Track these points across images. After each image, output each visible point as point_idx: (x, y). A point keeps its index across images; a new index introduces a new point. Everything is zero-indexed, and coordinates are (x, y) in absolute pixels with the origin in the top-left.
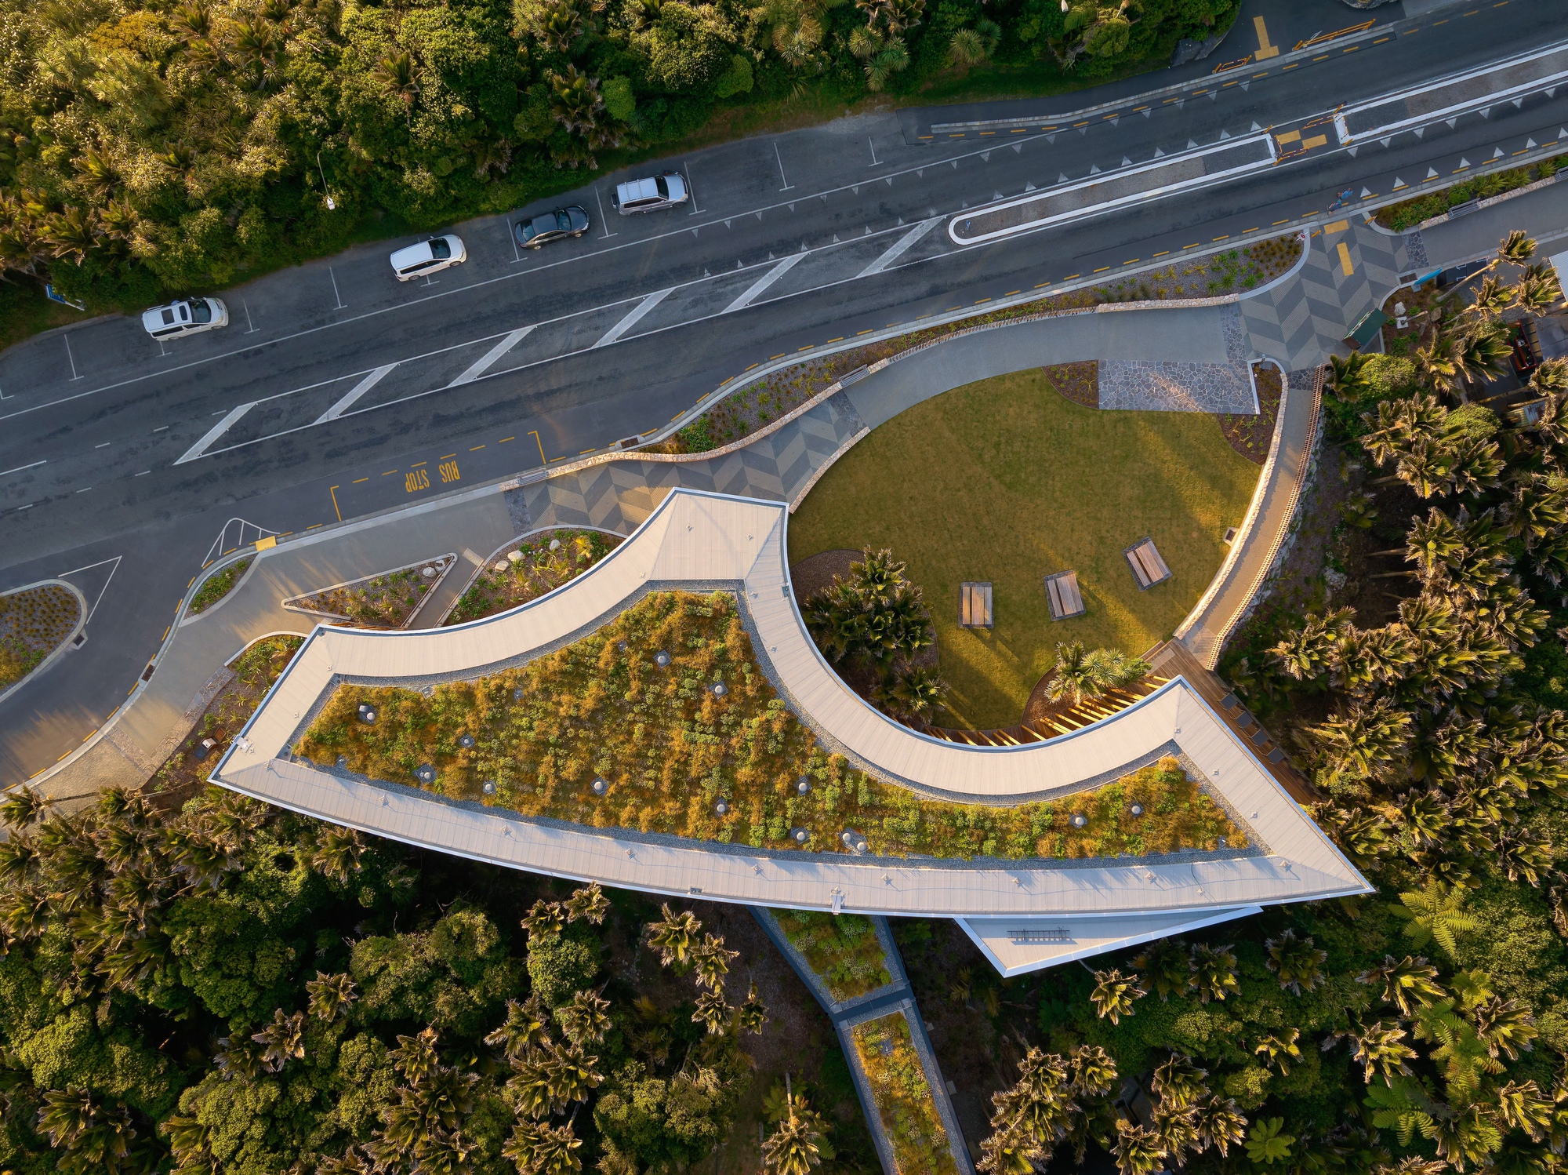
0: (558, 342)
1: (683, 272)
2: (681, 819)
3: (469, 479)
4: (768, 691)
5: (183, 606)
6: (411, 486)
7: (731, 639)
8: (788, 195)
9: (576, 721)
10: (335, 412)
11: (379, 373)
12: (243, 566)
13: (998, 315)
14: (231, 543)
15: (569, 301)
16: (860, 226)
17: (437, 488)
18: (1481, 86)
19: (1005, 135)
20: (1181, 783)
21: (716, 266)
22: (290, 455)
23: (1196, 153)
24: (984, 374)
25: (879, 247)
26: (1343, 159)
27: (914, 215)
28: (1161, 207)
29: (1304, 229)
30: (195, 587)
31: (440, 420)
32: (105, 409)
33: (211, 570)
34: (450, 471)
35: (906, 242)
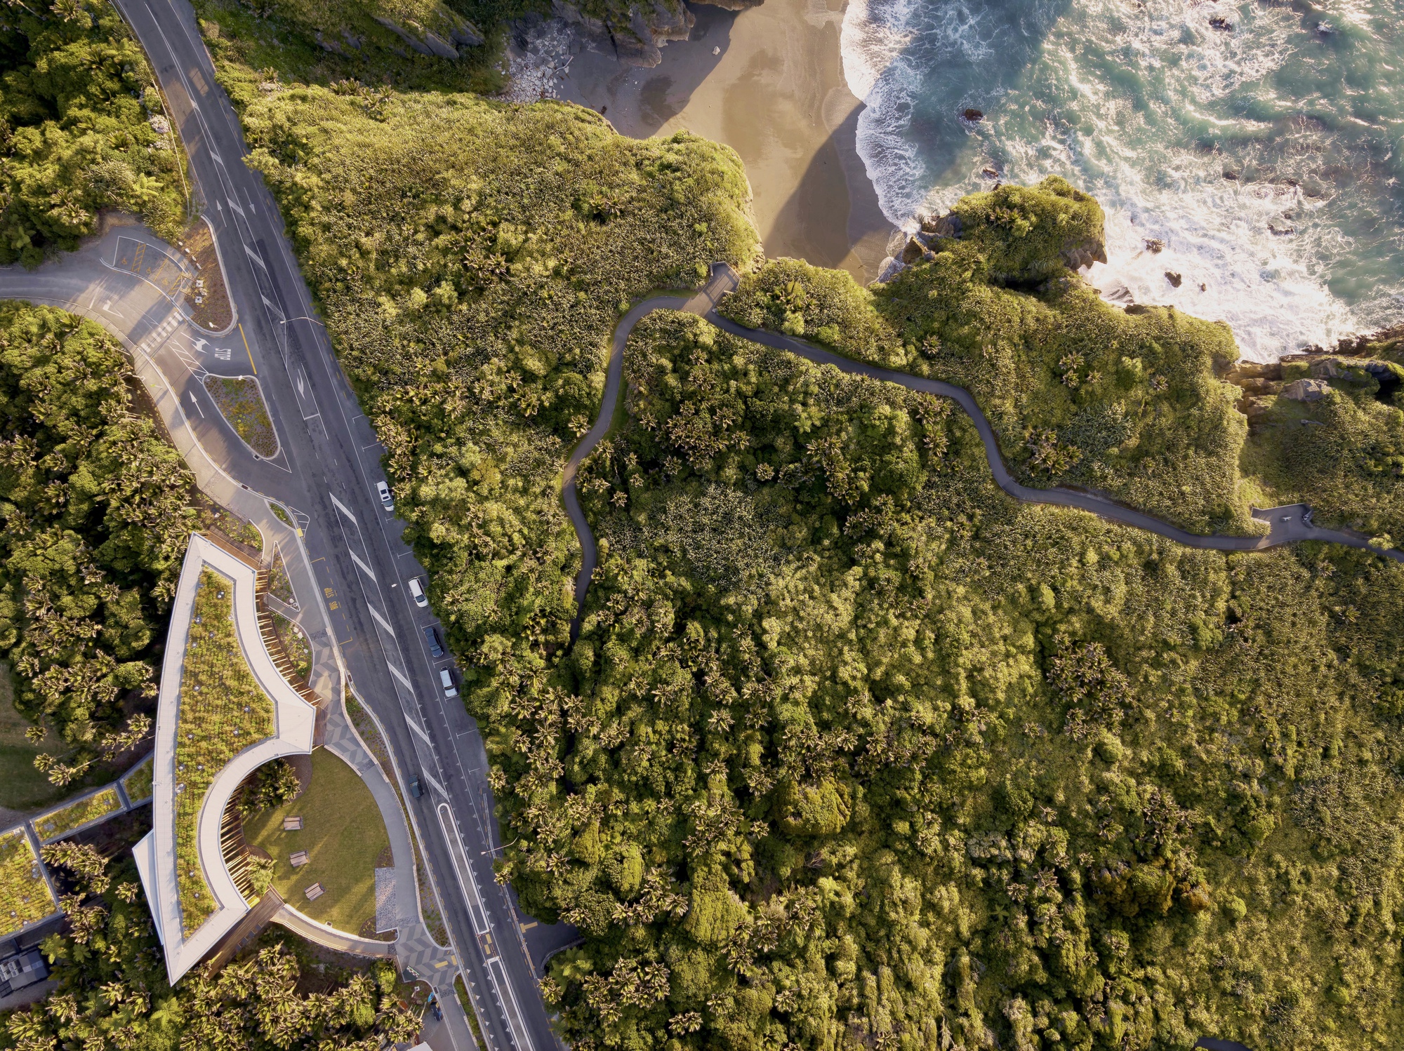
0: (389, 647)
1: (420, 696)
2: (185, 721)
3: (332, 614)
4: (236, 751)
5: (273, 500)
6: (327, 590)
7: (256, 736)
8: (455, 737)
9: (221, 678)
10: (354, 557)
11: (372, 574)
12: (292, 526)
13: (410, 824)
14: (300, 518)
15: (405, 650)
16: (443, 767)
17: (327, 601)
18: (513, 1015)
19: (484, 823)
20: (208, 912)
21: (423, 709)
22: (336, 540)
23: (480, 902)
24: (386, 821)
25: (435, 776)
26: (481, 961)
27: (449, 789)
28: (458, 888)
29: (453, 947)
30: (281, 504)
31: (354, 600)
32: (350, 461)
33: (288, 511)
34: (334, 606)
35: (438, 786)
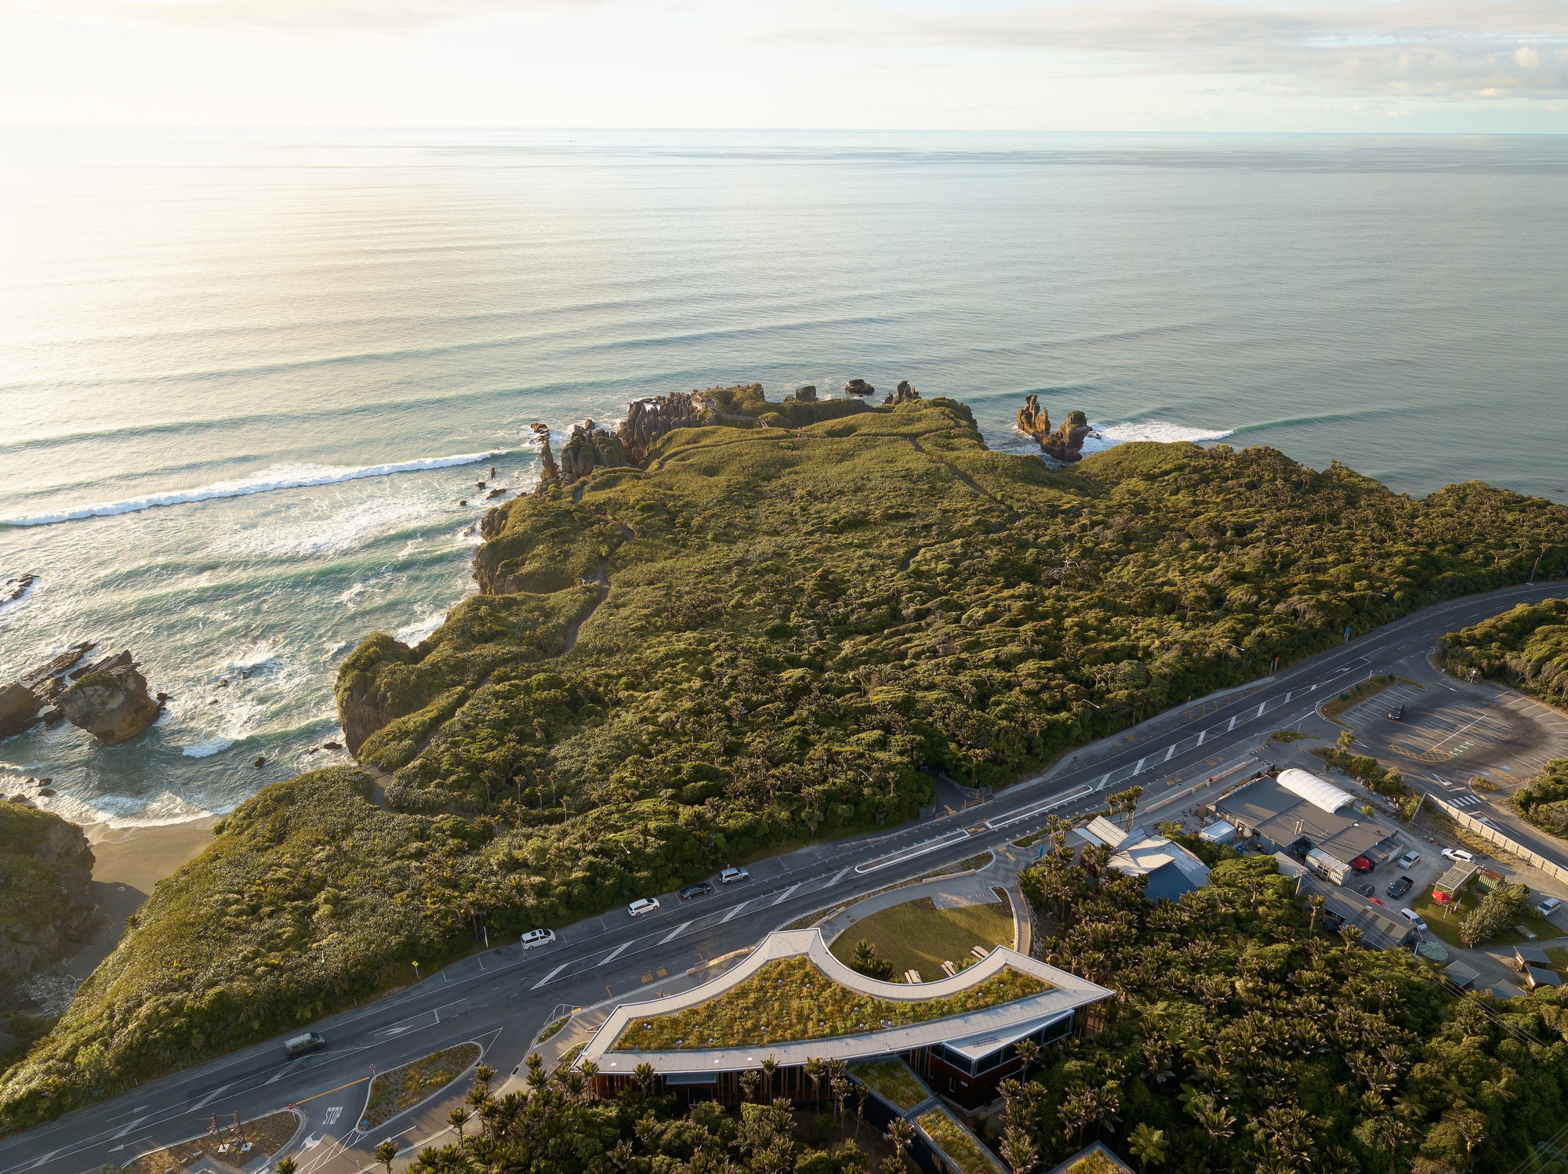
0: (703, 924)
1: (752, 897)
2: (805, 1031)
3: (670, 974)
4: (829, 983)
5: (535, 1041)
6: (644, 980)
7: (808, 968)
8: (788, 870)
9: (747, 1008)
10: (607, 960)
11: (625, 946)
12: (566, 1021)
13: (885, 890)
14: (559, 1013)
15: (705, 912)
16: (820, 874)
17: (656, 979)
18: (1032, 809)
19: (867, 844)
20: (1015, 975)
21: (764, 894)
22: (585, 978)
23: (938, 838)
24: (885, 906)
25: (830, 878)
26: (994, 833)
27: (840, 868)
28: (932, 853)
29: (991, 850)
30: (541, 1033)
31: (654, 956)
32: (494, 978)
33: (549, 1025)
34: (662, 972)
35: (839, 876)
